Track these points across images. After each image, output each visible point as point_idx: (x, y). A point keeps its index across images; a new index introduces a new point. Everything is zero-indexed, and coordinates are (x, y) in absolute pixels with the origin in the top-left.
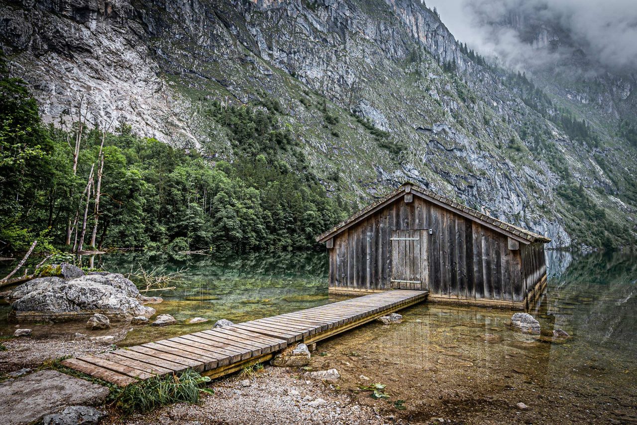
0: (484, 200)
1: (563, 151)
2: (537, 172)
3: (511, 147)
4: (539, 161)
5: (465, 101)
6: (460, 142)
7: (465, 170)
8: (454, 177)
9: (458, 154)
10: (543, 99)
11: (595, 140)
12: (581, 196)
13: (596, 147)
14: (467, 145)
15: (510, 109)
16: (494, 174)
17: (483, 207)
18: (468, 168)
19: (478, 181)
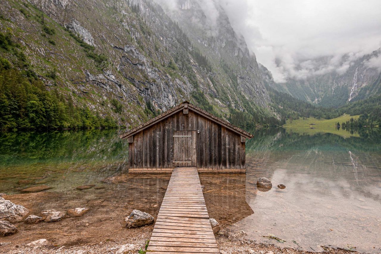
0: (154, 98)
1: (195, 72)
2: (182, 83)
3: (170, 67)
4: (184, 76)
5: (144, 34)
6: (141, 60)
7: (144, 78)
8: (137, 82)
9: (140, 67)
10: (187, 40)
11: (210, 67)
12: (203, 98)
13: (210, 71)
14: (145, 62)
15: (170, 43)
16: (160, 82)
17: (154, 102)
18: (146, 77)
19: (151, 86)
